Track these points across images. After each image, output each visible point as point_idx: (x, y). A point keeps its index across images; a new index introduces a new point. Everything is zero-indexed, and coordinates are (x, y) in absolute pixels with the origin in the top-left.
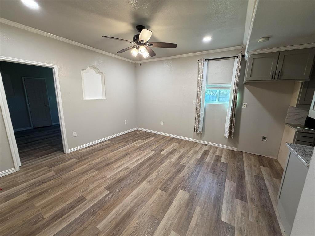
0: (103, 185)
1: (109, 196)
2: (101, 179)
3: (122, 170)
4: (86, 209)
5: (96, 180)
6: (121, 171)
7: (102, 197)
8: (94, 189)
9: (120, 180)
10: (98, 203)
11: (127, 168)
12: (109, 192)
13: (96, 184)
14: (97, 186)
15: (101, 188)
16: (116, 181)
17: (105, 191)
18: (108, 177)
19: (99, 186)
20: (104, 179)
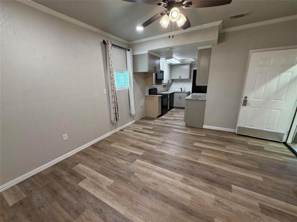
0: (229, 195)
1: (236, 183)
2: (223, 204)
3: (191, 185)
4: (265, 196)
5: (231, 210)
6: (193, 185)
7: (242, 189)
8: (243, 204)
9: (210, 181)
10: (250, 189)
11: (184, 181)
12: (232, 185)
13: (236, 207)
14: (236, 203)
15: (234, 196)
16: (214, 184)
17: (234, 189)
18: (213, 196)
19: (235, 201)
20: (221, 200)
